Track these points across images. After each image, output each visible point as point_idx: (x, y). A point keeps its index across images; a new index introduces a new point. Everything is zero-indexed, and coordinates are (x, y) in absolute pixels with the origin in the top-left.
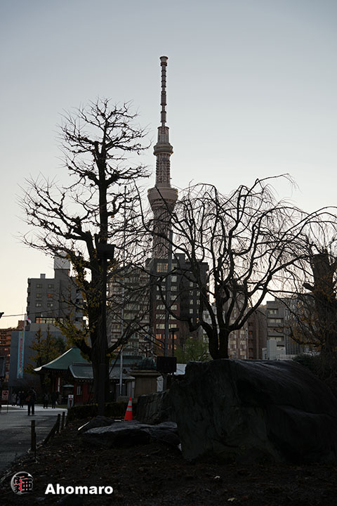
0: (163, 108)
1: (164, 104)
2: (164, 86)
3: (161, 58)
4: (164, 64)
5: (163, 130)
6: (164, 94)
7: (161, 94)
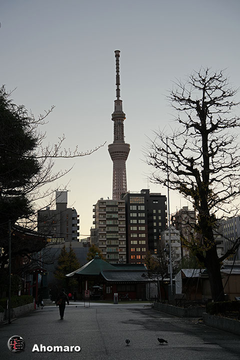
0: (118, 87)
1: (118, 84)
2: (118, 72)
3: (115, 52)
4: (117, 56)
5: (118, 103)
6: (118, 77)
7: (116, 77)
